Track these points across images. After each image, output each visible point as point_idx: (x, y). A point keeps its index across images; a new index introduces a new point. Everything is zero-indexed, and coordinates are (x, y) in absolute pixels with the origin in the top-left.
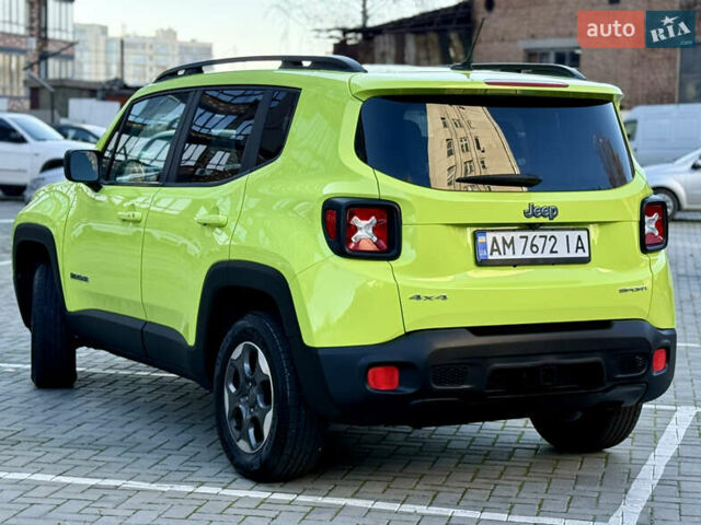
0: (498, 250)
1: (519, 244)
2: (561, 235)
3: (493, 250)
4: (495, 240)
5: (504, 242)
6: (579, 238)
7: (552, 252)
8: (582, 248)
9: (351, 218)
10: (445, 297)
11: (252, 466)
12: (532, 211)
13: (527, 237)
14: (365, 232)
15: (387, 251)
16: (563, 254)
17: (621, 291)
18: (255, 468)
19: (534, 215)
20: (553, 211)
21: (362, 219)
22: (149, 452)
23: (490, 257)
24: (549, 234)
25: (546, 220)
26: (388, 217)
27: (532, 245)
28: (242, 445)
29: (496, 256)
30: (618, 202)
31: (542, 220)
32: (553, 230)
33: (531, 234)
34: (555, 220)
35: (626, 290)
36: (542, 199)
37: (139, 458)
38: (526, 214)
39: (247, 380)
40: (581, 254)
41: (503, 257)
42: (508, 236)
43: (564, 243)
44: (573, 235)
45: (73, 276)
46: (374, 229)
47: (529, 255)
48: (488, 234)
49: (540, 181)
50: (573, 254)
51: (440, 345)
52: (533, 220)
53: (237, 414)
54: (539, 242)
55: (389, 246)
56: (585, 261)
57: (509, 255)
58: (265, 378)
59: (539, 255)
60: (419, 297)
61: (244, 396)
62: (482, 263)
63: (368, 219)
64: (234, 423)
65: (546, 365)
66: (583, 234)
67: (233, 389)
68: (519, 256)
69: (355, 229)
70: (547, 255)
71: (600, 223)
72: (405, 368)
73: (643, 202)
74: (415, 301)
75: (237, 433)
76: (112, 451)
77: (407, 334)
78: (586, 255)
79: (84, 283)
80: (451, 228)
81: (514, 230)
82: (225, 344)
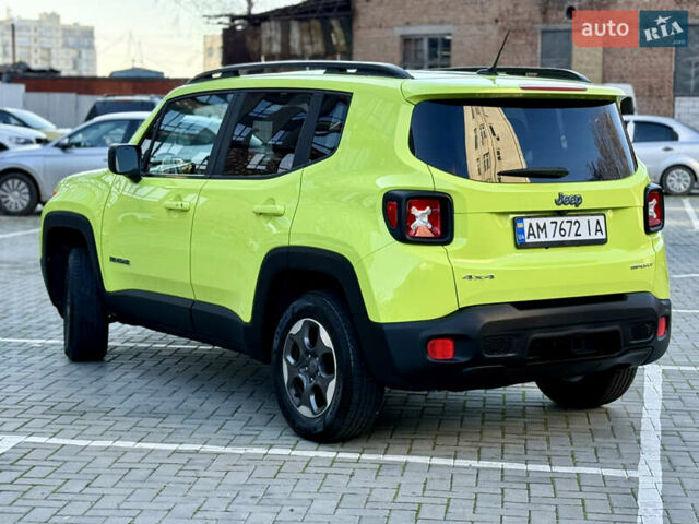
0: (533, 234)
1: (550, 228)
2: (583, 220)
3: (529, 234)
4: (530, 226)
5: (538, 227)
6: (598, 223)
7: (576, 235)
8: (601, 230)
9: (410, 207)
10: (492, 277)
11: (315, 429)
12: (561, 200)
13: (556, 223)
14: (421, 220)
15: (441, 237)
16: (585, 236)
17: (633, 268)
18: (319, 430)
19: (564, 203)
20: (577, 200)
21: (419, 209)
22: (207, 418)
23: (527, 241)
24: (574, 219)
25: (573, 207)
26: (442, 207)
27: (561, 229)
28: (304, 411)
29: (532, 239)
30: (627, 190)
31: (570, 207)
32: (577, 215)
33: (559, 220)
34: (581, 207)
35: (636, 267)
36: (569, 189)
37: (201, 425)
38: (557, 203)
39: (307, 353)
40: (600, 236)
41: (537, 240)
42: (541, 221)
43: (585, 228)
44: (593, 220)
45: (113, 259)
46: (429, 217)
47: (558, 238)
48: (525, 220)
49: (567, 173)
50: (593, 237)
51: (488, 319)
52: (563, 207)
53: (297, 383)
54: (566, 226)
55: (443, 231)
56: (602, 242)
57: (542, 239)
58: (326, 351)
59: (566, 238)
60: (470, 277)
61: (303, 367)
62: (521, 245)
63: (424, 209)
64: (293, 391)
65: (576, 334)
66: (601, 219)
67: (292, 361)
68: (550, 239)
69: (413, 218)
70: (573, 237)
71: (613, 209)
72: (459, 339)
73: (646, 189)
74: (467, 281)
75: (297, 400)
76: (172, 418)
77: (461, 310)
78: (604, 237)
79: (124, 266)
80: (494, 215)
81: (546, 217)
82: (283, 321)
